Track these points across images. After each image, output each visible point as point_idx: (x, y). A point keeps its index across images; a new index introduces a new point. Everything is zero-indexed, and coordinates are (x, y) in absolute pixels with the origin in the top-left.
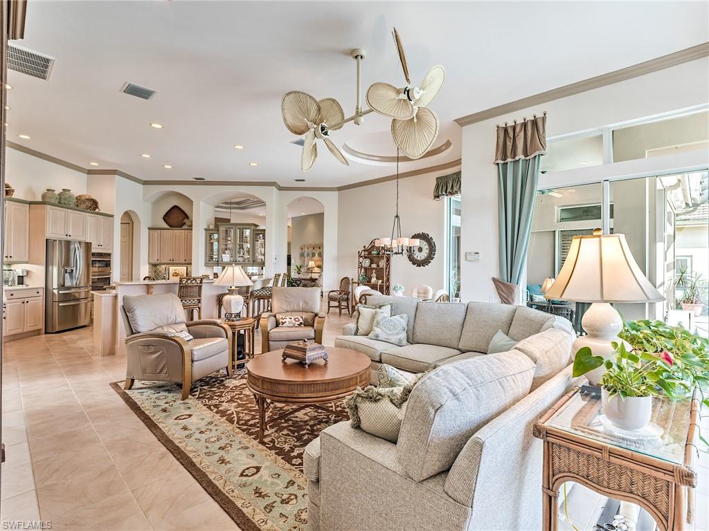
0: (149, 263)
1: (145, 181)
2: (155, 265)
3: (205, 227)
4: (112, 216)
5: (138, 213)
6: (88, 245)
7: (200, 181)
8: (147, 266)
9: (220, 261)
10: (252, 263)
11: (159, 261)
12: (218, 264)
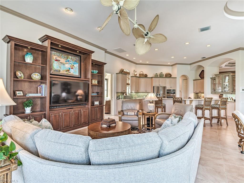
0: (194, 93)
1: (190, 64)
3: (211, 77)
4: (176, 78)
5: (188, 76)
6: (164, 88)
7: (204, 59)
8: (193, 94)
9: (216, 92)
10: (231, 92)
11: (196, 92)
12: (215, 93)
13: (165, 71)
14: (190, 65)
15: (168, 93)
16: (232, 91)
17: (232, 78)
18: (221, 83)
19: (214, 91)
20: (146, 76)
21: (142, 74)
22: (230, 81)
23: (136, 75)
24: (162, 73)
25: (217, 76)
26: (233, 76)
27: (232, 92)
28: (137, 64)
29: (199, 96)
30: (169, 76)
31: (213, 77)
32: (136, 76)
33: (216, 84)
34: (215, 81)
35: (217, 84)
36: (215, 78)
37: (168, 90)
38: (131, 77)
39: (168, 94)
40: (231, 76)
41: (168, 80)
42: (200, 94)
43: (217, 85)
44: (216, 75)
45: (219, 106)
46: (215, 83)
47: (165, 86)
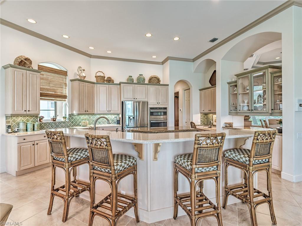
0: (201, 113)
2: (206, 114)
3: (229, 81)
4: (168, 85)
5: (188, 81)
8: (199, 115)
9: (238, 110)
10: (270, 112)
11: (204, 112)
12: (237, 113)
13: (148, 72)
14: (193, 62)
15: (152, 114)
16: (273, 108)
17: (273, 77)
18: (248, 91)
19: (234, 110)
20: (110, 81)
21: (102, 77)
22: (268, 86)
23: (85, 77)
24: (141, 76)
25: (239, 77)
26: (275, 75)
27: (272, 110)
28: (90, 56)
29: (209, 118)
30: (155, 81)
31: (233, 81)
32: (82, 80)
33: (238, 94)
34: (235, 88)
35: (241, 95)
36: (236, 82)
37: (151, 108)
38: (72, 81)
39: (153, 117)
40: (270, 75)
41: (152, 89)
42: (211, 115)
43: (240, 98)
44: (237, 75)
45: (247, 159)
46: (236, 92)
47: (146, 100)
